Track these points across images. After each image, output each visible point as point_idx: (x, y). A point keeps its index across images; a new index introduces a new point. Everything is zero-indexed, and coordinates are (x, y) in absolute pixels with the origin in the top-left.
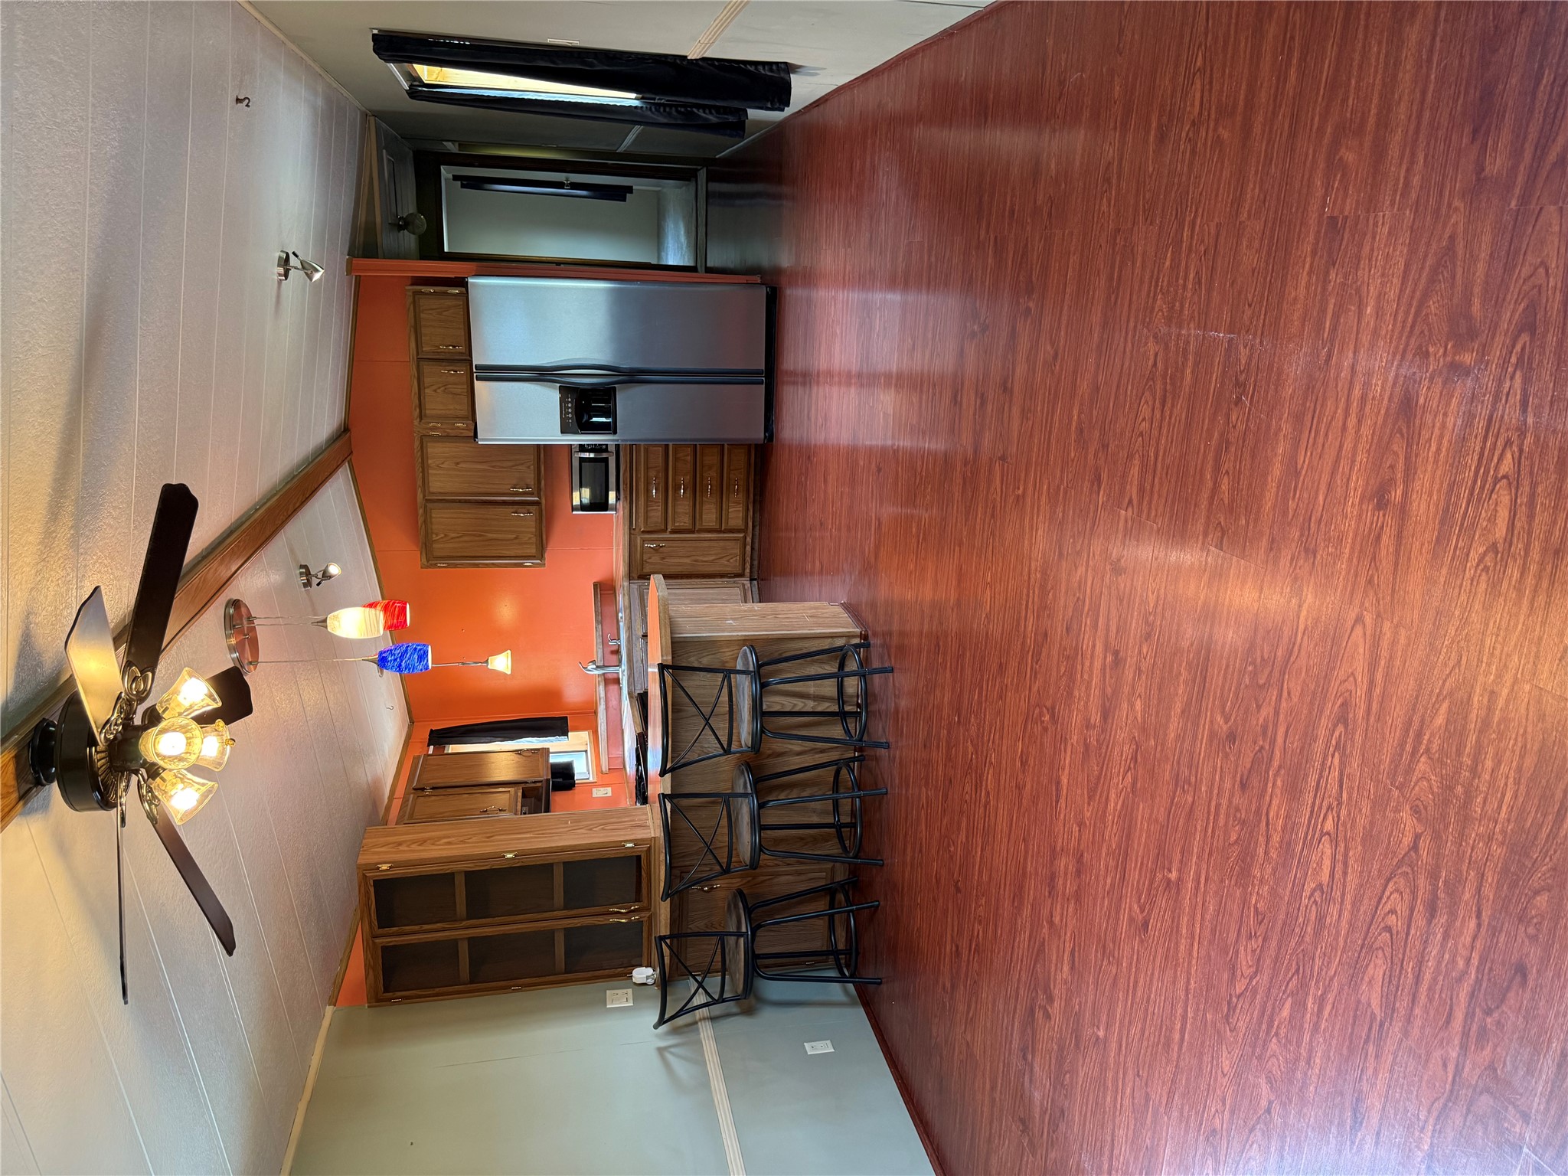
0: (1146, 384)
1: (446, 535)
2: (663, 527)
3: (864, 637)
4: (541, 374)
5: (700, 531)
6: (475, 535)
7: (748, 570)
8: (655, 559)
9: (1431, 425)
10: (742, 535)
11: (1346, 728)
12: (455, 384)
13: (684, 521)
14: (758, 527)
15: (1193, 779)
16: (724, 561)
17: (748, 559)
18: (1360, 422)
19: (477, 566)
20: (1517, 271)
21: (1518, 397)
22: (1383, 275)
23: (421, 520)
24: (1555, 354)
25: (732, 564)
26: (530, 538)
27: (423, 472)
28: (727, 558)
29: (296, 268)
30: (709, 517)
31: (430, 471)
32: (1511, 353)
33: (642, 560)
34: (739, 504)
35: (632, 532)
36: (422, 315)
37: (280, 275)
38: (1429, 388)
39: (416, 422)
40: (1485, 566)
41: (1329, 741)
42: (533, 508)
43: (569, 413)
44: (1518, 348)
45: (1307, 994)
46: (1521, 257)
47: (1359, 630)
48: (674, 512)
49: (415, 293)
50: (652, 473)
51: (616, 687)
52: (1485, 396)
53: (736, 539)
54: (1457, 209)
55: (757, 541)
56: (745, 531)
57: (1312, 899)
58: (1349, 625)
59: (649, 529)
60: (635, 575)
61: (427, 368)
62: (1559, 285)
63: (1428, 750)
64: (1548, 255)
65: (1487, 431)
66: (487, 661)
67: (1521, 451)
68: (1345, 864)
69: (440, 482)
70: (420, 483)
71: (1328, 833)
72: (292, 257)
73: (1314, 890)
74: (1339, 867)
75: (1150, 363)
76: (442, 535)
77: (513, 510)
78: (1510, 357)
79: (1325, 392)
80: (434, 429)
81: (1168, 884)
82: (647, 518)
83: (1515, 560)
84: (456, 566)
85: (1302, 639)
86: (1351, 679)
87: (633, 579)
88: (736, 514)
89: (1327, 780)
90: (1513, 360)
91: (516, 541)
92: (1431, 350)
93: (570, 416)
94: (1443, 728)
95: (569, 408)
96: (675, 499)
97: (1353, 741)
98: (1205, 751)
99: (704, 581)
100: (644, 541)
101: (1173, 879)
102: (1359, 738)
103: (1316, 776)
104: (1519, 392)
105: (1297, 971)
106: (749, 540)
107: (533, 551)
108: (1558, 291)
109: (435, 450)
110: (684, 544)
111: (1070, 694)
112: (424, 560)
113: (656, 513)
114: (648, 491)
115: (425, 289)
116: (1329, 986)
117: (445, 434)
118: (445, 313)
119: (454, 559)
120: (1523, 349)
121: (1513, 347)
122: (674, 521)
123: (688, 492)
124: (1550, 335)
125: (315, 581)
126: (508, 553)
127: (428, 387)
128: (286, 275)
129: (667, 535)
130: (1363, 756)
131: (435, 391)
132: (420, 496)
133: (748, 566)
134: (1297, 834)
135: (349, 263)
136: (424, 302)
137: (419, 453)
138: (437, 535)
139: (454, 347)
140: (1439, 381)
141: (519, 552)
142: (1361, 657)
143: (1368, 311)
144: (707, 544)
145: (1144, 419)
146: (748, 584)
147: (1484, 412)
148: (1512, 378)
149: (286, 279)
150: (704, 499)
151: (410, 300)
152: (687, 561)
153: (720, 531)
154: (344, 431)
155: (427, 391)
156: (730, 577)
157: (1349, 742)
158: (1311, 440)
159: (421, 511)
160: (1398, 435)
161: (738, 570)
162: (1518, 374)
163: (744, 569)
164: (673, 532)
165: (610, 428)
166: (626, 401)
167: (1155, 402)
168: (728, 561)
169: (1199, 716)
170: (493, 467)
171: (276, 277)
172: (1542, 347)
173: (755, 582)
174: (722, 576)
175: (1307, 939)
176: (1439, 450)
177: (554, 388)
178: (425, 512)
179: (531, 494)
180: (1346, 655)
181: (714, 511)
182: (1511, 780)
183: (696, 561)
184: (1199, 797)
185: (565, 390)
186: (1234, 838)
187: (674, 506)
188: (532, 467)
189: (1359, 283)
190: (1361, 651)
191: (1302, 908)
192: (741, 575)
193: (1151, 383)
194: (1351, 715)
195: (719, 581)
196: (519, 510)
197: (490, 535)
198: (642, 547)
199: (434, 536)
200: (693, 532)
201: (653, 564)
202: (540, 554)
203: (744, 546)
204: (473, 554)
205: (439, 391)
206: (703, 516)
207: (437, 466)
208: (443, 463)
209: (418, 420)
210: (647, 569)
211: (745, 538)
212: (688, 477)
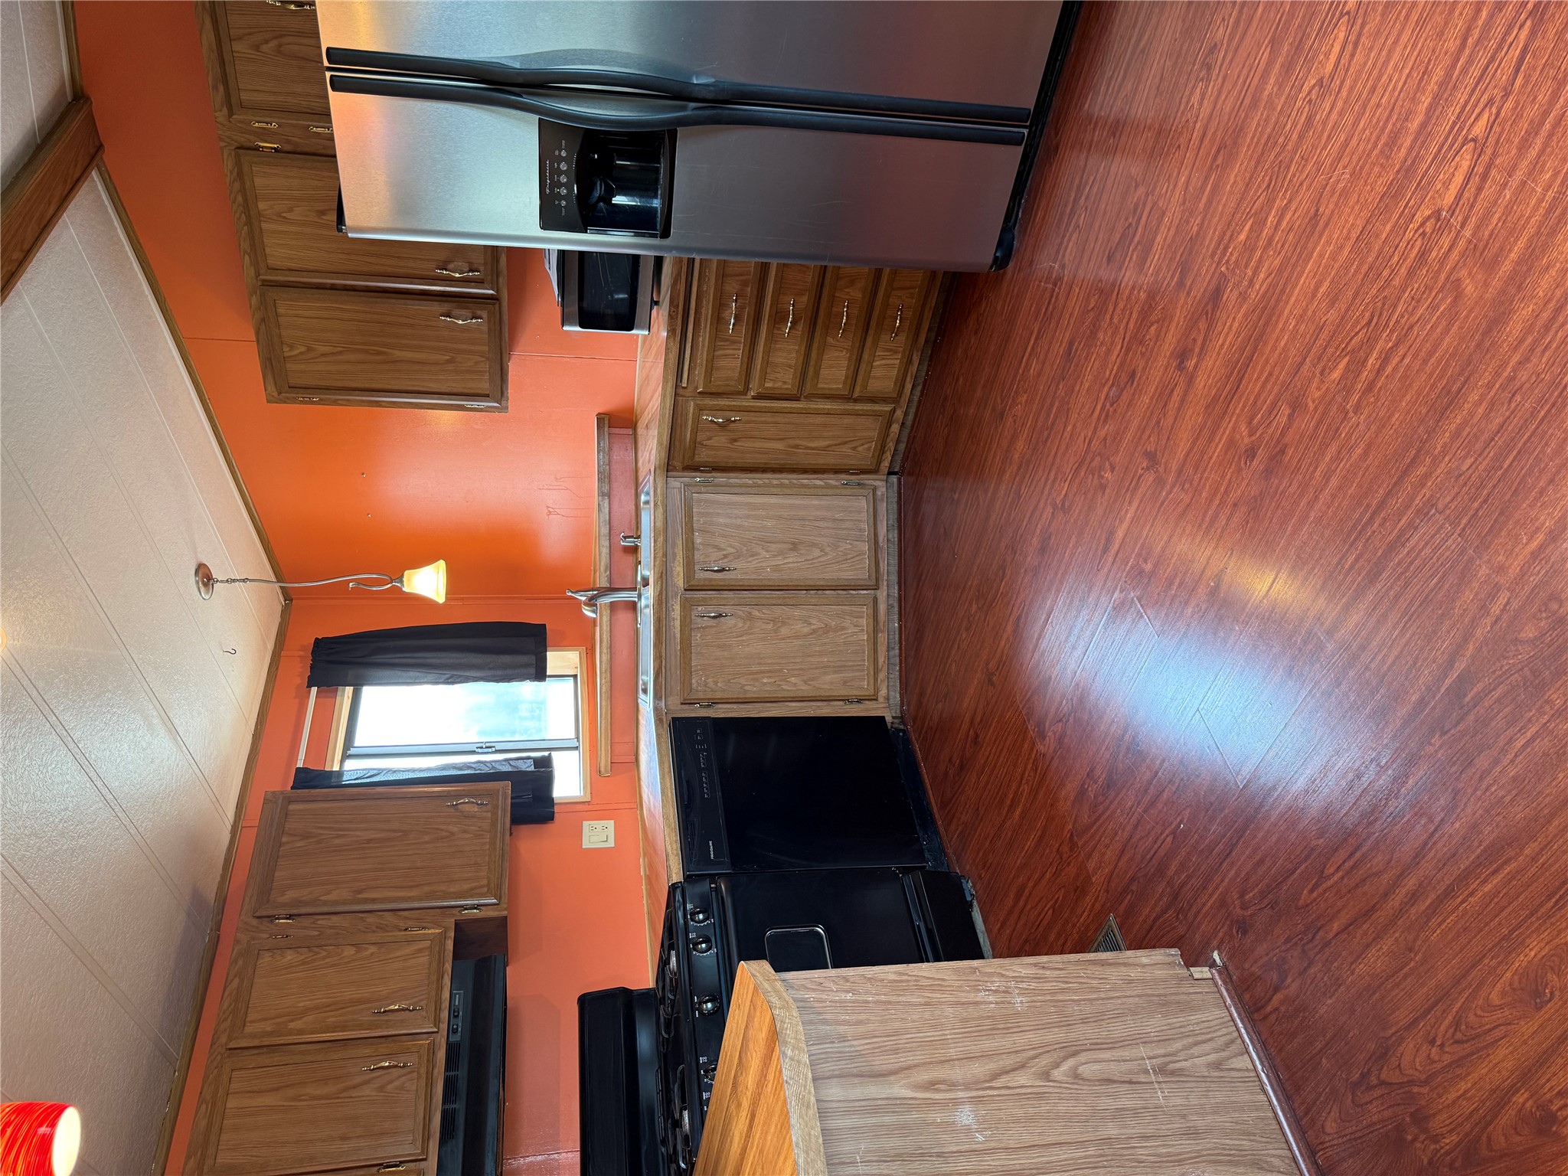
1: (309, 349)
2: (741, 388)
5: (810, 397)
6: (367, 352)
7: (886, 464)
8: (720, 440)
10: (888, 408)
13: (783, 378)
14: (919, 388)
16: (846, 449)
17: (891, 445)
19: (377, 404)
23: (258, 315)
25: (863, 454)
26: (477, 363)
27: (250, 223)
28: (855, 444)
30: (834, 370)
31: (264, 226)
33: (694, 441)
34: (896, 352)
35: (681, 391)
39: (221, 116)
42: (482, 309)
43: (559, 184)
48: (766, 363)
50: (732, 288)
51: (629, 615)
53: (876, 415)
55: (912, 411)
56: (896, 401)
59: (714, 390)
60: (677, 463)
66: (400, 579)
69: (286, 250)
70: (245, 243)
76: (303, 348)
77: (444, 312)
80: (265, 135)
82: (710, 368)
84: (336, 402)
87: (675, 469)
88: (885, 369)
91: (451, 367)
95: (559, 171)
96: (771, 337)
99: (804, 480)
100: (700, 409)
106: (899, 414)
107: (484, 386)
109: (264, 181)
110: (779, 418)
112: (272, 388)
113: (731, 363)
114: (719, 320)
117: (288, 147)
119: (330, 390)
122: (764, 377)
123: (800, 326)
126: (436, 387)
127: (240, 38)
129: (746, 402)
131: (255, 46)
132: (250, 271)
133: (888, 456)
137: (238, 187)
138: (291, 347)
141: (459, 387)
144: (819, 419)
146: (881, 491)
150: (830, 340)
152: (779, 445)
153: (849, 398)
155: (237, 46)
156: (852, 474)
159: (255, 299)
161: (867, 463)
163: (879, 462)
164: (759, 397)
165: (654, 222)
168: (854, 448)
173: (894, 479)
174: (837, 471)
177: (527, 123)
178: (264, 300)
179: (479, 282)
181: (845, 363)
183: (797, 447)
185: (551, 133)
187: (767, 352)
192: (875, 471)
195: (833, 480)
196: (456, 312)
197: (398, 354)
198: (697, 420)
199: (286, 349)
200: (797, 399)
201: (716, 446)
202: (496, 390)
203: (889, 425)
204: (367, 386)
205: (264, 48)
206: (822, 371)
207: (279, 215)
208: (291, 210)
209: (225, 110)
210: (703, 456)
211: (894, 411)
212: (805, 299)
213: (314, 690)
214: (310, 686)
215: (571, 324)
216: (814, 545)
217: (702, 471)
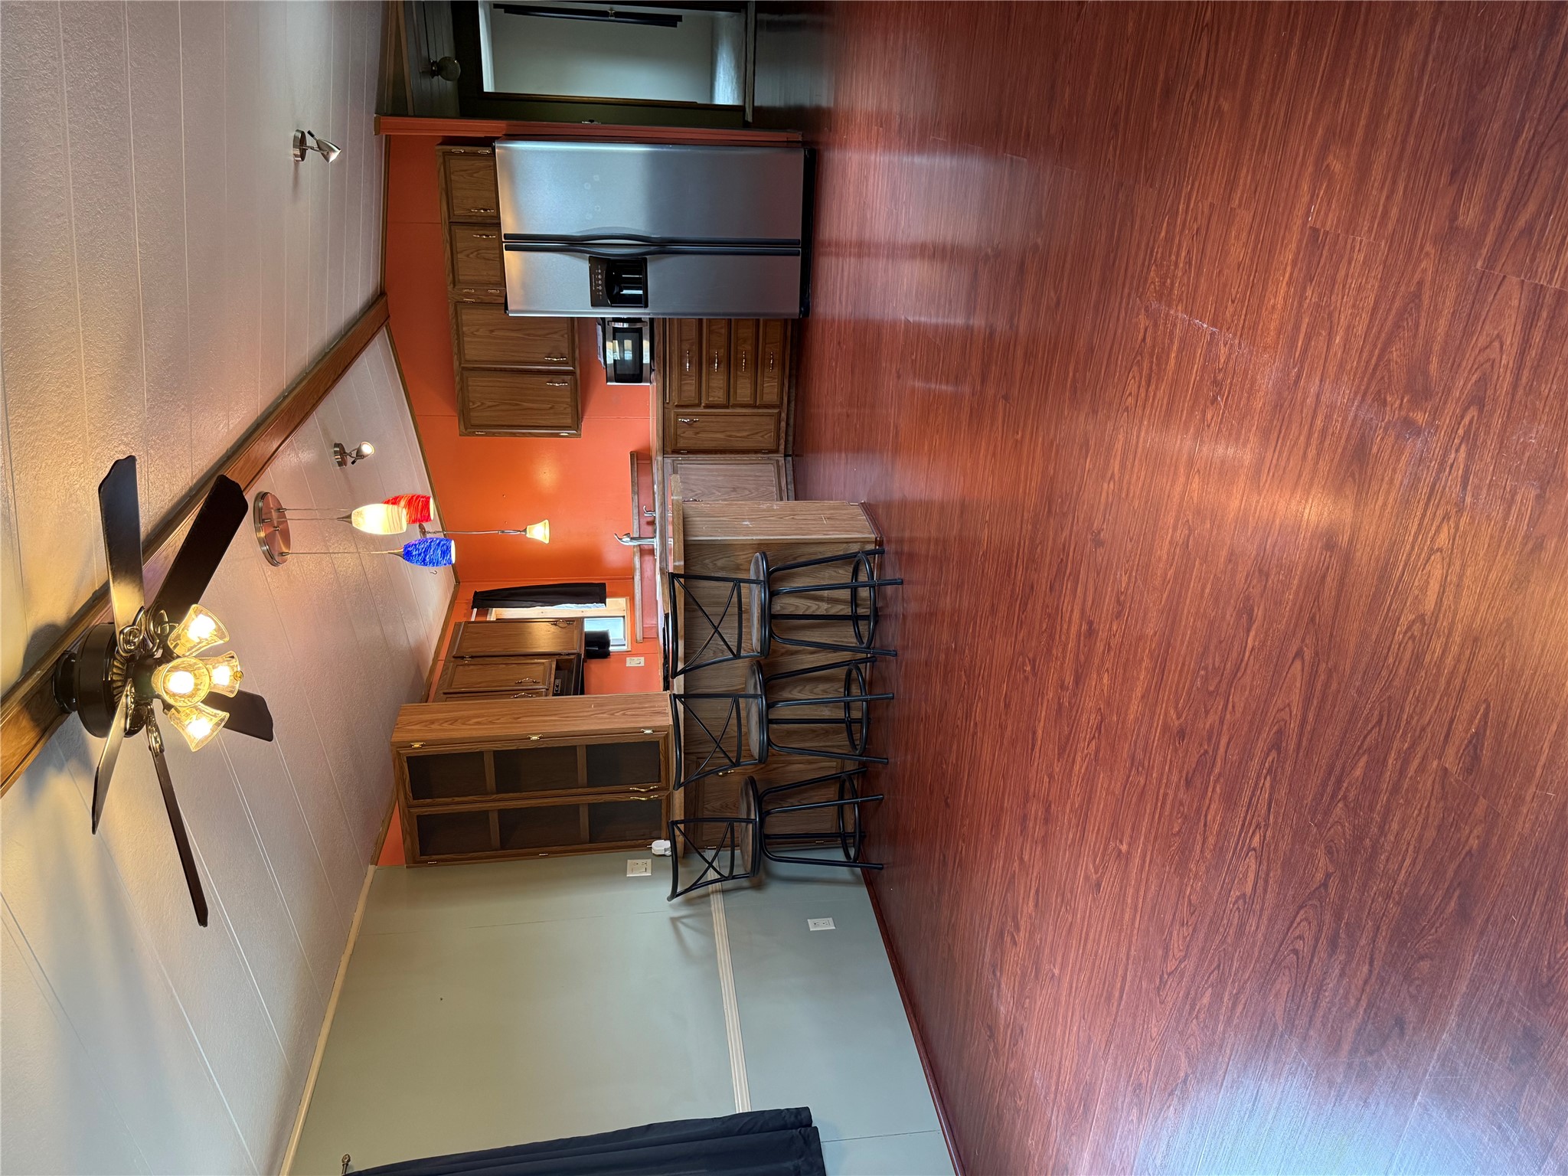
0: (1135, 358)
1: (483, 404)
2: (697, 402)
3: (879, 543)
4: (570, 244)
5: (735, 406)
6: (510, 404)
7: (782, 447)
8: (689, 433)
9: (1380, 477)
10: (776, 411)
11: (1279, 754)
12: (487, 249)
13: (718, 396)
14: (793, 403)
15: (1146, 764)
16: (758, 437)
17: (783, 435)
18: (1318, 455)
19: (514, 435)
20: (1475, 339)
21: (1460, 472)
22: (1354, 306)
23: (458, 387)
24: (1498, 437)
25: (767, 440)
26: (565, 408)
27: (458, 339)
28: (761, 434)
29: (312, 148)
30: (744, 390)
31: (465, 339)
32: (1459, 424)
33: (676, 434)
34: (775, 378)
35: (666, 405)
36: (453, 177)
37: (296, 156)
38: (1382, 439)
39: (450, 288)
40: (1412, 635)
41: (1263, 763)
42: (568, 378)
43: (599, 285)
44: (1466, 420)
45: (1225, 989)
46: (1481, 323)
47: (1298, 664)
48: (708, 387)
49: (445, 154)
50: (686, 346)
51: (651, 558)
52: (1431, 462)
53: (771, 415)
54: (1427, 254)
55: (792, 416)
56: (780, 406)
57: (1236, 906)
58: (1291, 655)
59: (683, 404)
60: (669, 450)
61: (460, 233)
62: (1511, 365)
63: (1345, 797)
64: (1504, 329)
65: (1429, 499)
66: (525, 530)
67: (1457, 528)
68: (1266, 882)
69: (475, 350)
70: (455, 350)
71: (1254, 849)
72: (308, 136)
73: (1238, 898)
74: (1261, 883)
75: (1140, 337)
76: (479, 404)
77: (547, 380)
78: (1458, 429)
79: (1290, 415)
80: (468, 295)
81: (1119, 855)
82: (680, 391)
83: (1439, 636)
84: (494, 434)
85: (1249, 657)
86: (1287, 709)
87: (668, 453)
88: (771, 388)
89: (1258, 799)
90: (1461, 432)
91: (551, 411)
92: (1389, 399)
93: (600, 288)
94: (1360, 780)
95: (598, 280)
96: (709, 373)
97: (1283, 769)
98: (1158, 740)
99: (738, 457)
101: (1123, 851)
102: (1288, 769)
103: (1249, 793)
104: (1462, 467)
105: (1219, 966)
106: (784, 415)
107: (568, 421)
108: (1509, 371)
109: (469, 316)
110: (719, 419)
111: (1049, 651)
112: (462, 427)
113: (690, 387)
114: (682, 365)
115: (456, 149)
116: (1243, 987)
117: (479, 301)
118: (475, 175)
119: (491, 428)
120: (1471, 422)
121: (1462, 417)
122: (708, 396)
123: (722, 366)
124: (1496, 415)
125: (350, 460)
126: (543, 423)
127: (461, 252)
128: (303, 156)
129: (701, 410)
130: (1291, 786)
131: (468, 256)
132: (456, 364)
133: (782, 442)
134: (1229, 842)
135: (377, 122)
136: (455, 164)
137: (454, 321)
138: (474, 404)
139: (485, 210)
140: (1392, 433)
141: (555, 422)
142: (1298, 691)
143: (1337, 341)
144: (741, 419)
145: (1130, 394)
146: (782, 461)
147: (1428, 479)
148: (1457, 451)
149: (303, 159)
150: (739, 373)
151: (441, 160)
152: (721, 436)
153: (755, 406)
154: (380, 296)
155: (459, 256)
156: (764, 453)
157: (1279, 770)
158: (1274, 461)
159: (457, 379)
160: (1350, 479)
161: (772, 446)
162: (1463, 447)
163: (778, 445)
164: (707, 407)
165: (641, 301)
166: (657, 273)
167: (1141, 378)
168: (762, 436)
169: (1156, 704)
170: (528, 335)
171: (292, 158)
172: (1488, 426)
173: (790, 458)
174: (756, 452)
175: (1229, 940)
176: (1385, 504)
177: (584, 259)
178: (462, 379)
179: (565, 363)
180: (1285, 685)
181: (749, 386)
182: (1411, 848)
183: (730, 436)
184: (1150, 782)
185: (595, 261)
186: (1176, 829)
187: (708, 381)
188: (566, 336)
189: (1332, 308)
190: (1298, 685)
191: (1228, 911)
192: (776, 451)
193: (1139, 358)
194: (1284, 744)
195: (753, 456)
196: (555, 380)
197: (526, 405)
198: (676, 421)
199: (471, 404)
200: (727, 407)
201: (687, 438)
202: (576, 424)
203: (779, 421)
204: (510, 424)
205: (471, 256)
206: (738, 391)
207: (472, 333)
208: (477, 331)
209: (452, 286)
210: (682, 444)
211: (780, 413)
212: (722, 350)
213: (475, 610)
214: (473, 608)
215: (611, 381)
216: (745, 489)
217: (682, 454)
